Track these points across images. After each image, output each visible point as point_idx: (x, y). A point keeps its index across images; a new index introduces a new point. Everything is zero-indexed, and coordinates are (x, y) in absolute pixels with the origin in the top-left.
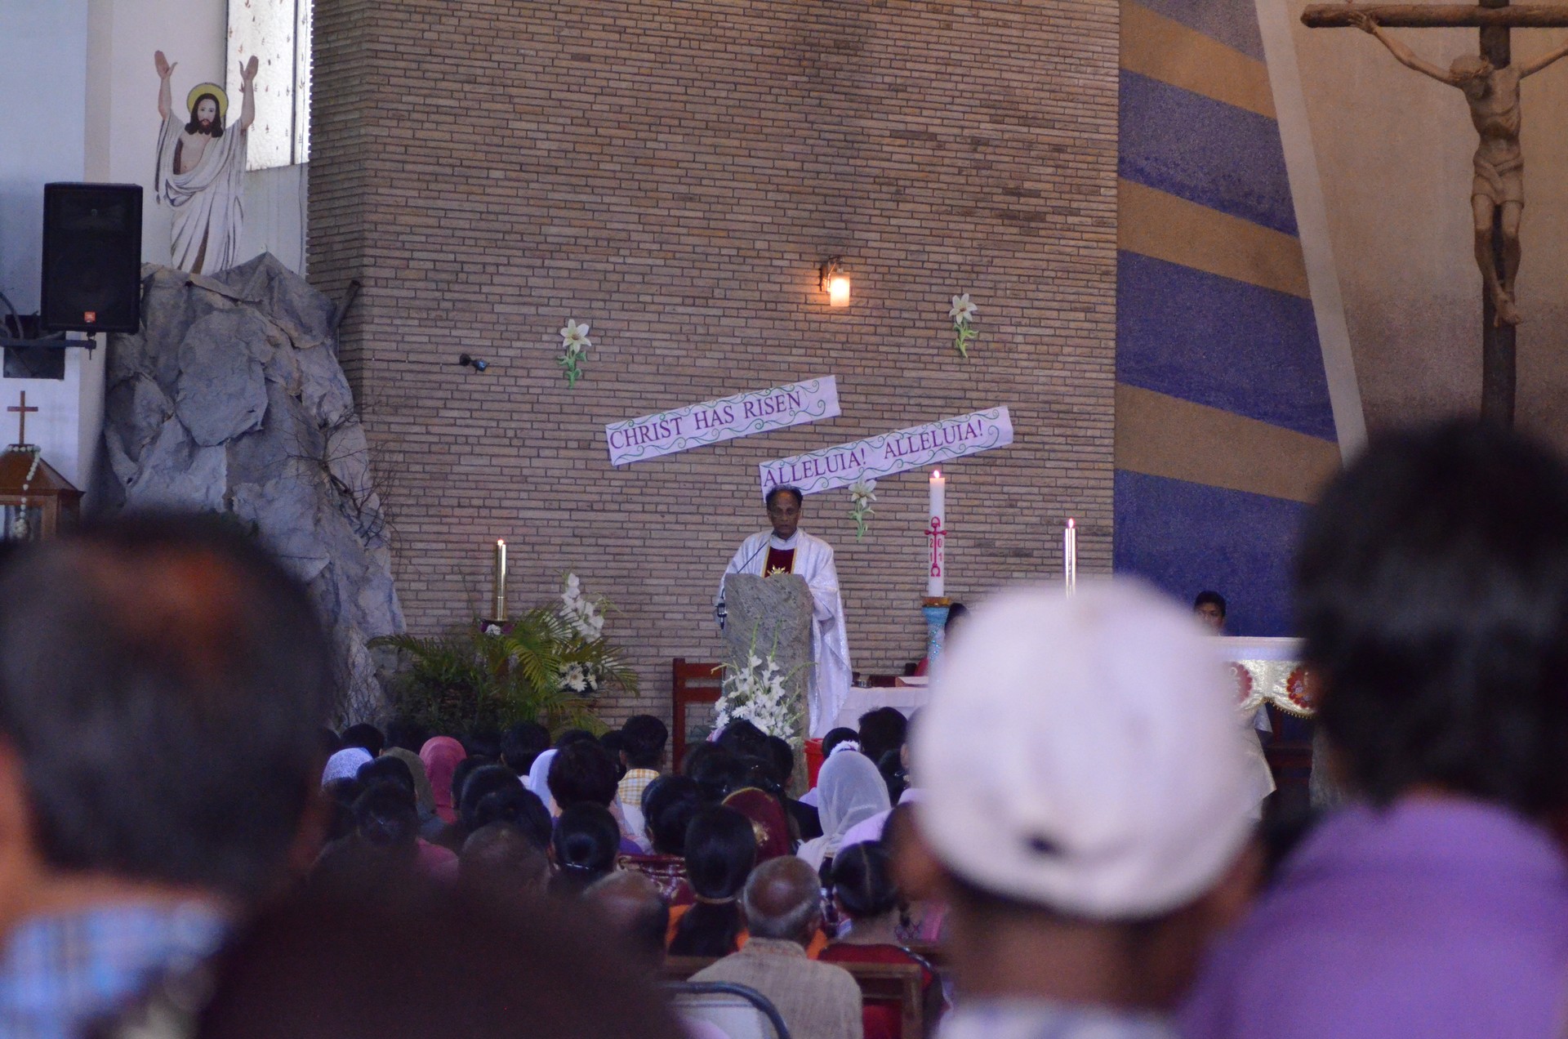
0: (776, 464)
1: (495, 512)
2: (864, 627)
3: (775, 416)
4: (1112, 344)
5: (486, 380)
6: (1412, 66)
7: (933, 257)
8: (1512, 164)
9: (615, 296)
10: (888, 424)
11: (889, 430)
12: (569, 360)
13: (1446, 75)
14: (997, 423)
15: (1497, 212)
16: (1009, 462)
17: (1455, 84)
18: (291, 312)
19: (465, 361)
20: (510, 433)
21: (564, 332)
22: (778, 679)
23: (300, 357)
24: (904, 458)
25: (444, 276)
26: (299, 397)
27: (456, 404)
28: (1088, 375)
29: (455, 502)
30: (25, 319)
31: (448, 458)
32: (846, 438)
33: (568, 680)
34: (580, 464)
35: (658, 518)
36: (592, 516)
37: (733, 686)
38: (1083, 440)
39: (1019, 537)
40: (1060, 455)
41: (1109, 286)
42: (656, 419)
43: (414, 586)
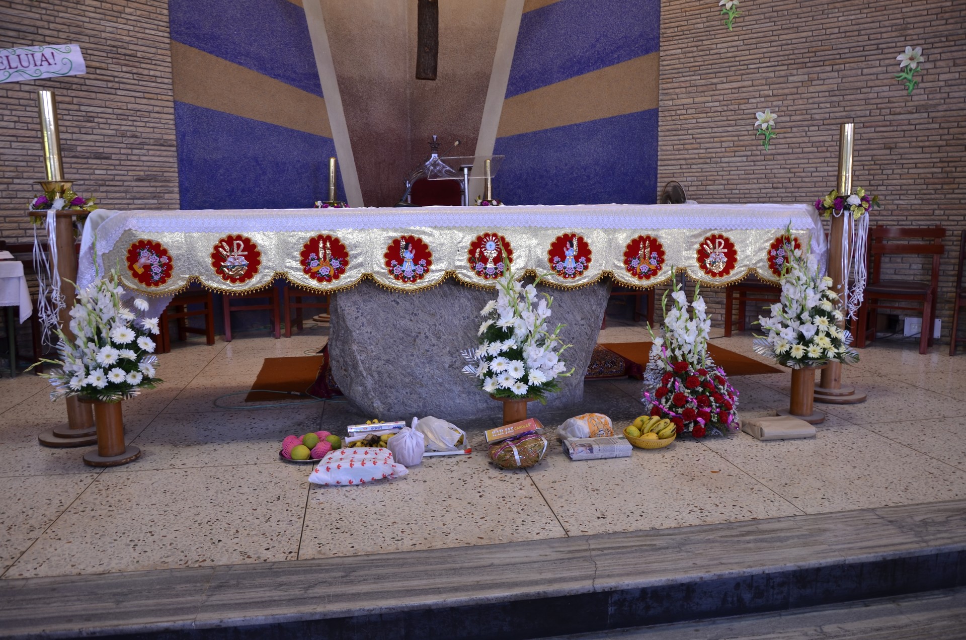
4: (166, 12)
14: (69, 56)
16: (84, 88)
28: (147, 31)
38: (147, 78)
39: (97, 144)
40: (128, 87)
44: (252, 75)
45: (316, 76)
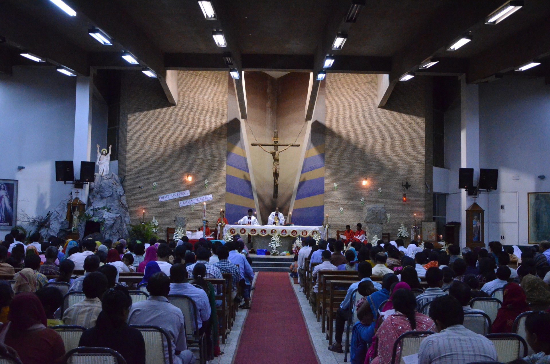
0: (181, 202)
1: (143, 208)
2: (193, 223)
3: (181, 195)
4: (225, 186)
5: (142, 190)
6: (265, 151)
7: (202, 175)
8: (278, 164)
9: (160, 179)
10: (196, 196)
11: (196, 197)
12: (154, 187)
13: (270, 152)
14: (210, 196)
15: (276, 170)
16: (212, 202)
17: (271, 153)
18: (116, 180)
19: (140, 187)
20: (146, 197)
21: (153, 183)
22: (182, 230)
23: (117, 186)
24: (198, 201)
25: (137, 176)
26: (117, 192)
27: (139, 193)
28: (222, 190)
29: (138, 206)
30: (78, 180)
31: (137, 200)
32: (191, 198)
33: (153, 230)
34: (155, 201)
35: (165, 209)
36: (157, 208)
37: (176, 231)
38: (222, 199)
40: (218, 201)
41: (225, 179)
42: (166, 195)
43: (133, 217)
44: (240, 196)
45: (252, 195)
